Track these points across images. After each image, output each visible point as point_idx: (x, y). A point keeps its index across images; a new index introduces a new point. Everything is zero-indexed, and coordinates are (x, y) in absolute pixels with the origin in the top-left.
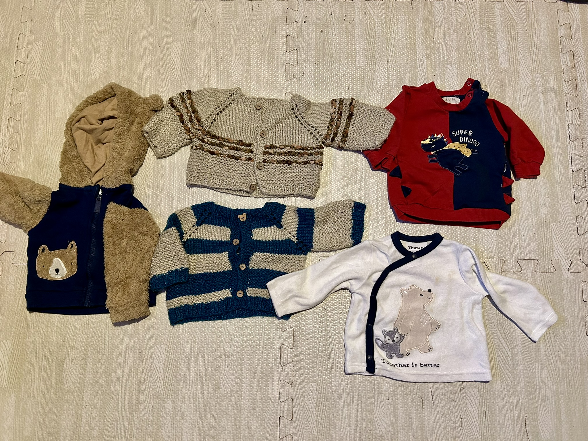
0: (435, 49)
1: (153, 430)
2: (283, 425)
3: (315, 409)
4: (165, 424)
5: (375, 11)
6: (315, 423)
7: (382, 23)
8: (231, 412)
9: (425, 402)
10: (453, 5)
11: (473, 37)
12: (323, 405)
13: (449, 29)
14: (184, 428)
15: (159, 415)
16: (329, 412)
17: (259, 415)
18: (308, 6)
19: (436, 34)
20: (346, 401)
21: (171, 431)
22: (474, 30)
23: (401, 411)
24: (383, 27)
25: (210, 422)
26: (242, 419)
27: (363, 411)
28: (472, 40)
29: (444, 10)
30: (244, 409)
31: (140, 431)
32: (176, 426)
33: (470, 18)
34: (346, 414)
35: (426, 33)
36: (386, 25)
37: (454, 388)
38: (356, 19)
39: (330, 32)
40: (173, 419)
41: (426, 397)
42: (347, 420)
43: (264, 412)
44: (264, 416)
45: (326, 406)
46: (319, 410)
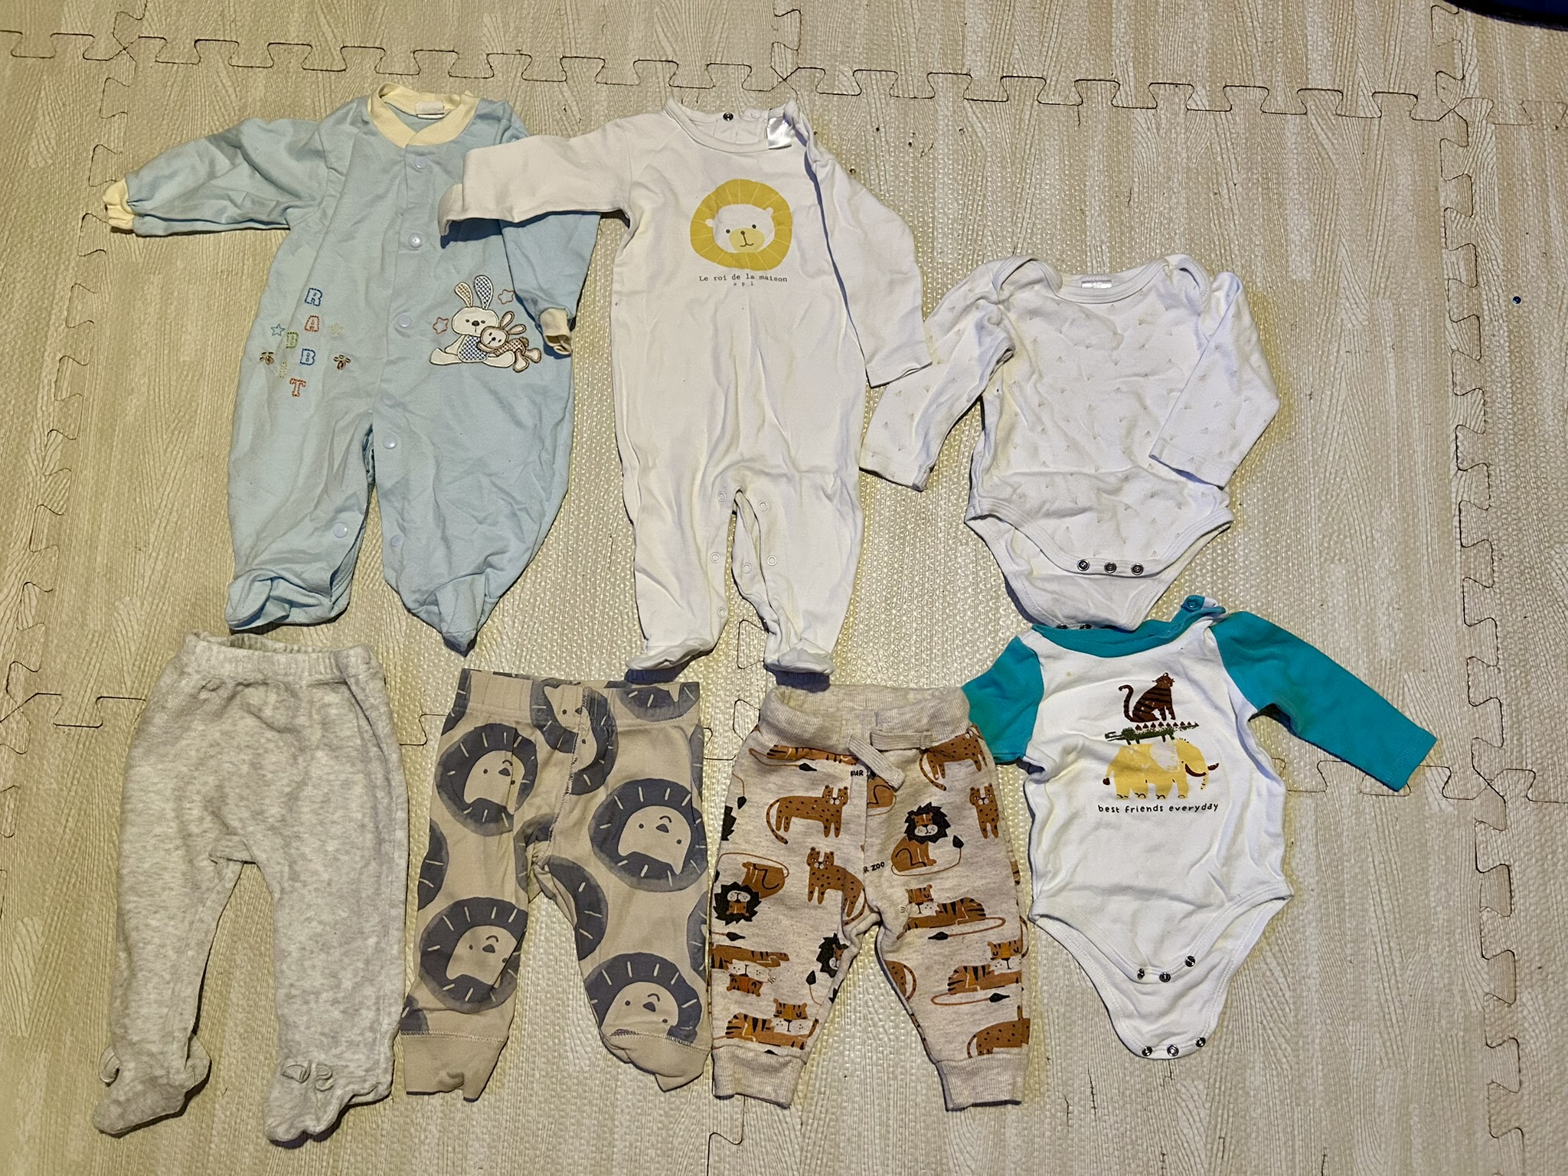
0: (1132, 228)
1: (392, 1156)
2: (719, 1155)
3: (801, 1118)
4: (423, 1143)
5: (986, 126)
6: (798, 1154)
7: (1004, 158)
8: (589, 1117)
9: (1075, 1109)
10: (1181, 118)
11: (1227, 201)
12: (819, 1108)
13: (1169, 178)
14: (469, 1156)
15: (408, 1120)
16: (834, 1127)
17: (659, 1129)
18: (822, 105)
19: (1136, 190)
20: (876, 1102)
21: (436, 1161)
22: (1231, 184)
23: (1014, 1131)
24: (1004, 168)
25: (536, 1142)
26: (616, 1136)
27: (918, 1127)
28: (1223, 209)
29: (1158, 130)
30: (622, 1111)
31: (359, 1158)
32: (450, 1149)
33: (1222, 154)
34: (877, 1135)
35: (1111, 187)
36: (1013, 164)
37: (1147, 1077)
38: (940, 145)
39: (874, 173)
40: (443, 1130)
41: (1076, 1099)
42: (878, 1148)
43: (671, 1123)
44: (671, 1132)
45: (827, 1111)
46: (810, 1121)
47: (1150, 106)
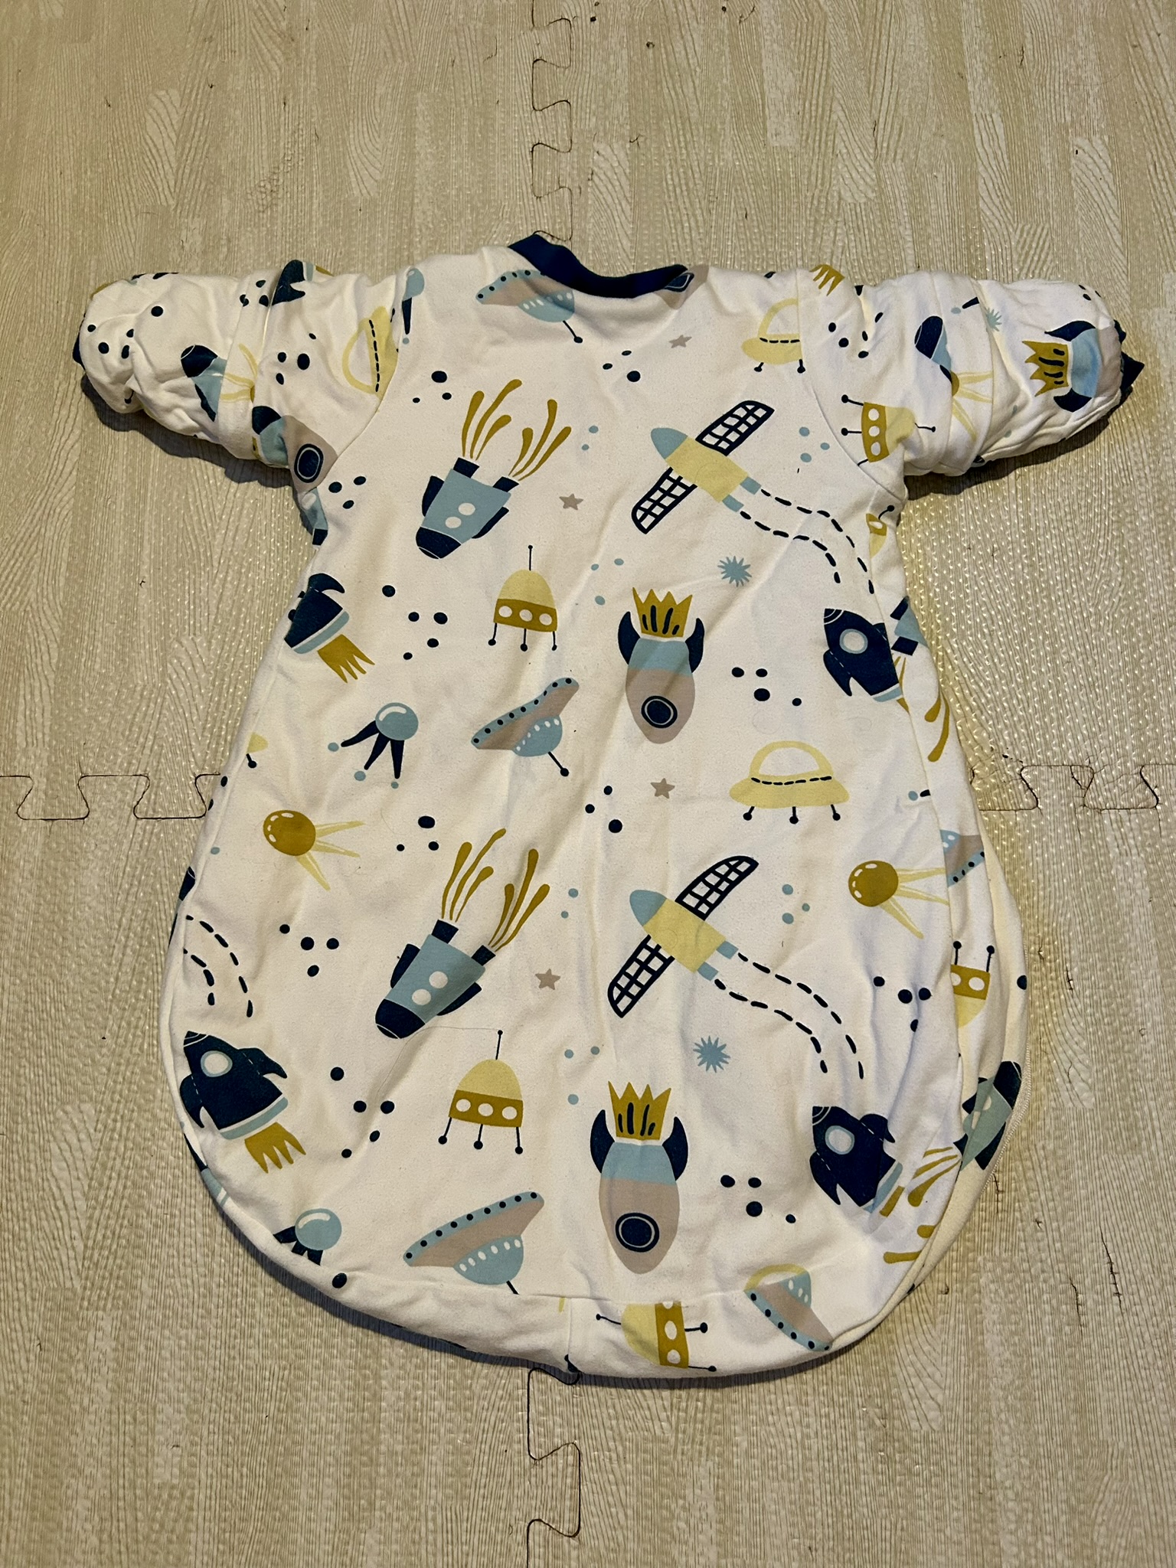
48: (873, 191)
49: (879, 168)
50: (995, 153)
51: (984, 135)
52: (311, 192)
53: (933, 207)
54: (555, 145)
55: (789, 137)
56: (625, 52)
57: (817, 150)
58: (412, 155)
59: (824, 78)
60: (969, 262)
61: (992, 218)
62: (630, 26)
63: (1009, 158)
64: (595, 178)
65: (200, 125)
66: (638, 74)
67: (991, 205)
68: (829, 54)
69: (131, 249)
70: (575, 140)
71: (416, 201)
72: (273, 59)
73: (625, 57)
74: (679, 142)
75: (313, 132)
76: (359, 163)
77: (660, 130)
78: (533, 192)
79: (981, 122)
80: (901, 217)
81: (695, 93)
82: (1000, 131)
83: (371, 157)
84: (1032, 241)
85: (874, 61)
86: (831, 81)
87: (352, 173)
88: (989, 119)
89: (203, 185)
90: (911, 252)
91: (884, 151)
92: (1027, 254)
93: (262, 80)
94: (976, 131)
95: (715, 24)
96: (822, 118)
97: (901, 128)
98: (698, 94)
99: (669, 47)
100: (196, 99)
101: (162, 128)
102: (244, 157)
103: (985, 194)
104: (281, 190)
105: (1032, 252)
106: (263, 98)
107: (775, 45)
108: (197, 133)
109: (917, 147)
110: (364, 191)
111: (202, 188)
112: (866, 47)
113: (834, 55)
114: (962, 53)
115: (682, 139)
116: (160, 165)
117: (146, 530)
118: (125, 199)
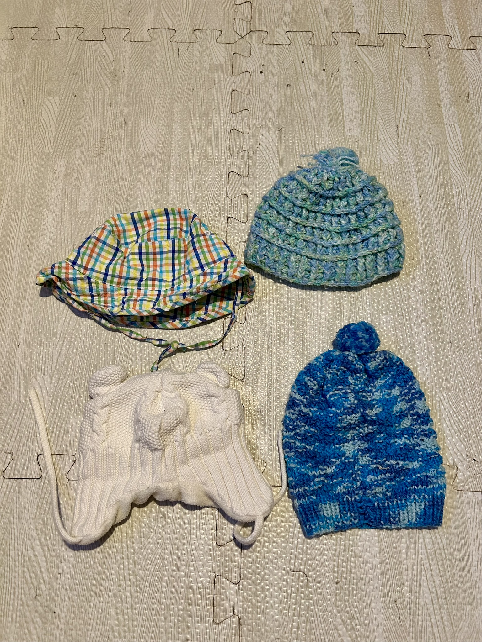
0: (472, 114)
5: (372, 59)
7: (384, 76)
18: (267, 50)
19: (471, 92)
24: (385, 82)
35: (455, 91)
36: (391, 79)
38: (343, 69)
39: (302, 86)
47: (472, 48)
48: (397, 159)
49: (400, 148)
50: (456, 142)
51: (451, 133)
52: (121, 148)
53: (427, 167)
54: (241, 130)
55: (356, 132)
56: (276, 88)
57: (369, 138)
58: (171, 132)
59: (372, 104)
60: (445, 195)
61: (456, 174)
62: (279, 76)
63: (463, 145)
64: (261, 147)
65: (68, 114)
66: (283, 99)
67: (455, 168)
68: (375, 93)
69: (29, 173)
70: (251, 129)
71: (172, 154)
72: (106, 84)
73: (276, 90)
74: (302, 132)
75: (123, 120)
76: (145, 136)
77: (293, 125)
78: (230, 152)
79: (449, 128)
80: (411, 172)
81: (310, 109)
82: (459, 133)
83: (151, 133)
84: (476, 186)
85: (397, 97)
86: (376, 106)
87: (141, 140)
88: (453, 126)
89: (68, 143)
90: (416, 189)
91: (402, 140)
92: (474, 192)
93: (100, 94)
94: (447, 132)
95: (320, 77)
96: (372, 123)
97: (410, 129)
98: (312, 109)
99: (298, 87)
100: (67, 102)
101: (49, 115)
102: (89, 130)
103: (452, 162)
104: (105, 147)
105: (477, 191)
106: (100, 103)
107: (349, 88)
108: (67, 118)
109: (418, 138)
110: (147, 149)
111: (67, 144)
112: (392, 91)
113: (377, 93)
114: (439, 94)
115: (303, 130)
116: (47, 133)
117: (24, 316)
118: (28, 148)
